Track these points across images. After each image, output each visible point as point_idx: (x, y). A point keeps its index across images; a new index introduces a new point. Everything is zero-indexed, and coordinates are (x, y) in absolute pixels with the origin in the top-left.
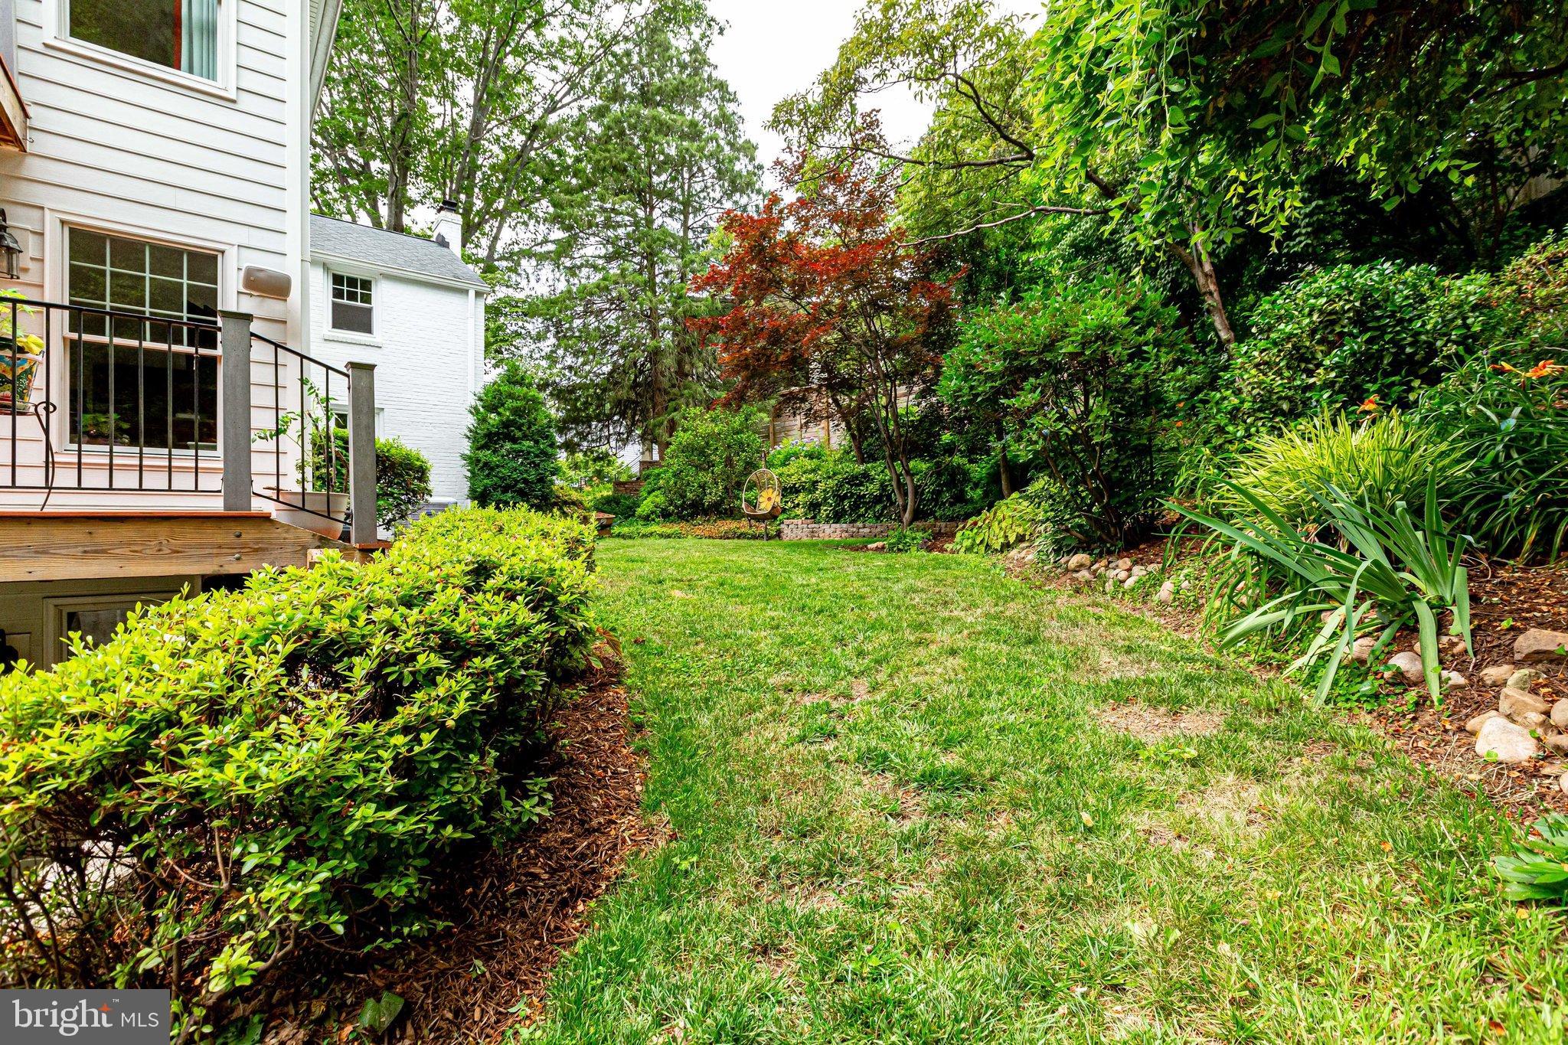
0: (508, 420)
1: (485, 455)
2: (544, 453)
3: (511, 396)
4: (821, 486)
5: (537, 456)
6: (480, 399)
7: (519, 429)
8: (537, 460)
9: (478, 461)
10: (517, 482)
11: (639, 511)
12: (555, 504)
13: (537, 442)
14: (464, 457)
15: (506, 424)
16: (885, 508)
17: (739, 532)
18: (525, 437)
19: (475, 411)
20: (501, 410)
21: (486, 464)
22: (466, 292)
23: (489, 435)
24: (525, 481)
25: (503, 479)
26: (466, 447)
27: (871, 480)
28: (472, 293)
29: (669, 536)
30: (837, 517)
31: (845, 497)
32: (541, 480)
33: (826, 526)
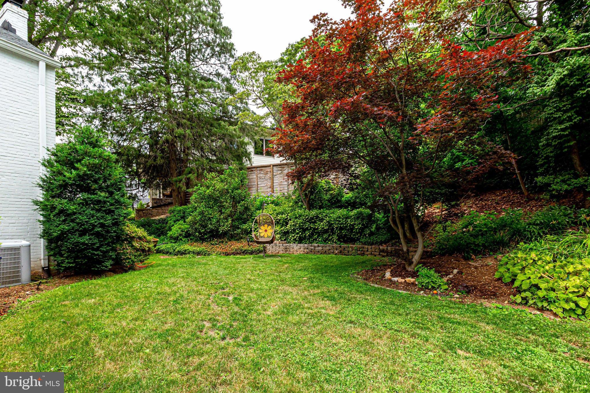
0: (85, 174)
1: (60, 203)
2: (118, 202)
3: (86, 154)
4: (291, 223)
5: (112, 205)
6: (54, 154)
7: (96, 181)
8: (112, 208)
9: (53, 208)
10: (94, 226)
11: (170, 233)
12: (126, 240)
13: (111, 194)
14: (36, 203)
15: (82, 177)
16: (329, 235)
17: (244, 249)
18: (101, 189)
19: (48, 164)
20: (77, 165)
21: (62, 211)
22: (37, 63)
23: (64, 186)
24: (102, 225)
25: (81, 224)
26: (40, 195)
27: (322, 220)
28: (42, 65)
29: (198, 253)
30: (301, 240)
31: (307, 229)
32: (116, 224)
33: (295, 245)
